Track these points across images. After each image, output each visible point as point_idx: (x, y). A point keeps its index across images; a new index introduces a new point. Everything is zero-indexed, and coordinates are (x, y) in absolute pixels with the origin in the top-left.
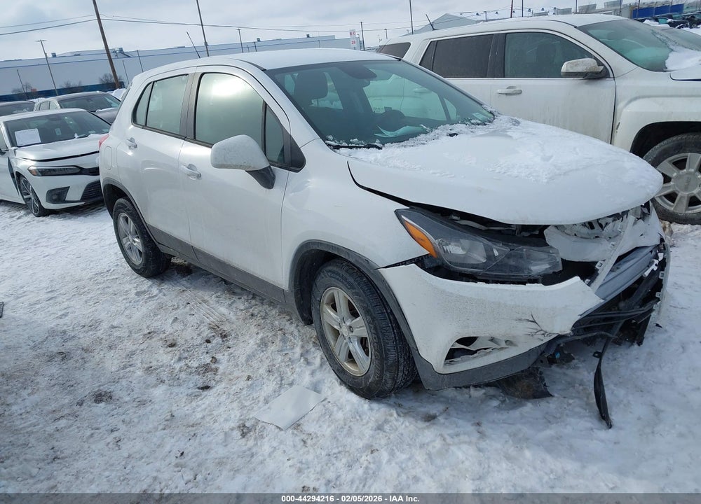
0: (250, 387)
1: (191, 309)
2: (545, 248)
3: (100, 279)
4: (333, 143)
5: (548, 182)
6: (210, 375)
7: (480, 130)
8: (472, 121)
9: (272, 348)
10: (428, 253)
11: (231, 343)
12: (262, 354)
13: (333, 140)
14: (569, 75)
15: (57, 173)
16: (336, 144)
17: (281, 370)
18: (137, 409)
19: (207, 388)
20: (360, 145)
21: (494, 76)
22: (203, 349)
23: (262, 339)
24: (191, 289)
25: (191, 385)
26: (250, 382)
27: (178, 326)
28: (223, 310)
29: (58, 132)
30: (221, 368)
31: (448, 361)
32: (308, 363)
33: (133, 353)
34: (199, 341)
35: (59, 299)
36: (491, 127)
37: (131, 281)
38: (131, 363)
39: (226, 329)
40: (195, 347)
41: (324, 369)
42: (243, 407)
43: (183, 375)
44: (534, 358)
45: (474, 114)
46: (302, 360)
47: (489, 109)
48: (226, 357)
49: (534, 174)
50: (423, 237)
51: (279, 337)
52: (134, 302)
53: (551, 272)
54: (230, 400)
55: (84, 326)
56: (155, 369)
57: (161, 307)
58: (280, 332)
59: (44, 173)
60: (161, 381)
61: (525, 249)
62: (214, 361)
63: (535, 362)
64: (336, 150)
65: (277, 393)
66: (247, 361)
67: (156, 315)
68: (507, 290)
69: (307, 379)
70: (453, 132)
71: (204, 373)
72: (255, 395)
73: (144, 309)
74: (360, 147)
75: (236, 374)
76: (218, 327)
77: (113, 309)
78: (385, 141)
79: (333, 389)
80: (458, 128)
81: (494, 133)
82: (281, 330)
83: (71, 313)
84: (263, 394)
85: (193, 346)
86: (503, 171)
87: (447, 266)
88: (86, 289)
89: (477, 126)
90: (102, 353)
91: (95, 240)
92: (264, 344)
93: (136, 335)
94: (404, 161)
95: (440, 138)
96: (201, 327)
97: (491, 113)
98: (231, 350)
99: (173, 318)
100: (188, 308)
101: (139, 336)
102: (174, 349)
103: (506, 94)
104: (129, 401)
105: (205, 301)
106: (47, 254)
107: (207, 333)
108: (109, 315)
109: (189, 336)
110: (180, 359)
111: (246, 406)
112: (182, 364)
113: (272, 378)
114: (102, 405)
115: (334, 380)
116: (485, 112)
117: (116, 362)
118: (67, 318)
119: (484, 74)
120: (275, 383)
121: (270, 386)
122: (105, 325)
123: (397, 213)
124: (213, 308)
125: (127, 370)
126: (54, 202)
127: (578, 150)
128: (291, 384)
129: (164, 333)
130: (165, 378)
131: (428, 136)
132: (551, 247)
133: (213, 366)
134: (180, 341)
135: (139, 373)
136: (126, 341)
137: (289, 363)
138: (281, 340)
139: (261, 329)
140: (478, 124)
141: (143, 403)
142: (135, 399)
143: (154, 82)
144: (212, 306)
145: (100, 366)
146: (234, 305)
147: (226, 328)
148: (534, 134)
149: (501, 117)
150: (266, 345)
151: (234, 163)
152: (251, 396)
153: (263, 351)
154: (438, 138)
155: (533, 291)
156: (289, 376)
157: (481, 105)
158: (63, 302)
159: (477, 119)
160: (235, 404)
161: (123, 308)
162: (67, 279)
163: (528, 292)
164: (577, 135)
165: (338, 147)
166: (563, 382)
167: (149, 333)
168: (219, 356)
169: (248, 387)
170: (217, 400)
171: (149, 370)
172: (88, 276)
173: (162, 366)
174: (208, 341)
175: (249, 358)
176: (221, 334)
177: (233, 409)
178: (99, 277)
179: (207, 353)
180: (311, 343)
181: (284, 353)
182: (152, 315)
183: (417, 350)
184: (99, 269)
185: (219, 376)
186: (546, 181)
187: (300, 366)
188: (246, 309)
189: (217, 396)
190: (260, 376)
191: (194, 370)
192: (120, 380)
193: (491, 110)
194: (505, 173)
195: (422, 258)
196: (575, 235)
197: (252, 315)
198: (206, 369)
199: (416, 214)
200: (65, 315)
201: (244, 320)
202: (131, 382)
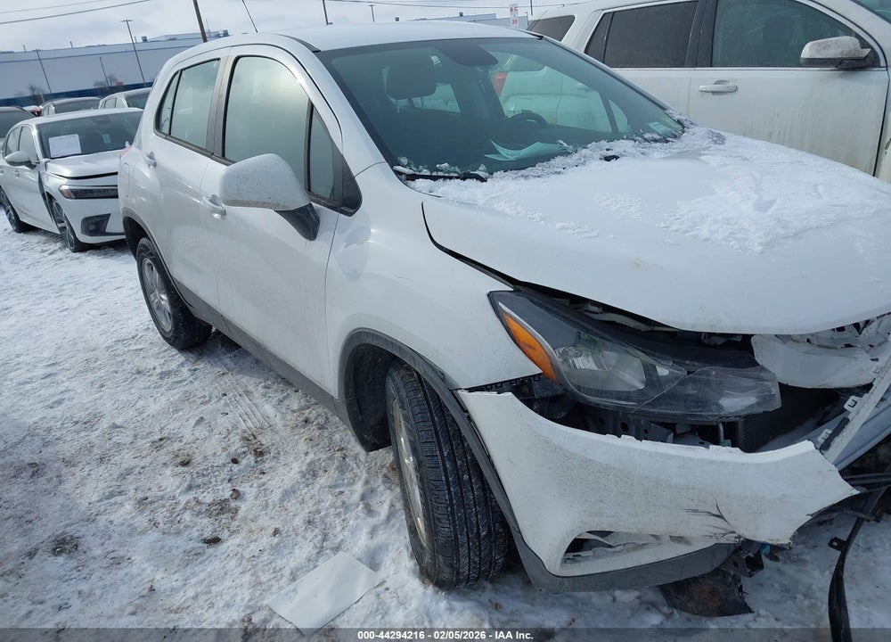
0: (276, 549)
1: (226, 405)
2: (750, 371)
3: (121, 348)
4: (407, 171)
5: (762, 252)
6: (224, 518)
7: (658, 151)
8: (647, 136)
9: (323, 480)
10: (540, 371)
11: (267, 465)
12: (306, 490)
13: (408, 165)
14: (812, 62)
15: (95, 195)
16: (411, 172)
17: (328, 520)
18: (107, 571)
19: (215, 541)
20: (452, 175)
21: (695, 65)
22: (224, 474)
23: (310, 464)
24: (235, 371)
25: (195, 534)
26: (276, 540)
27: (201, 432)
28: (269, 409)
29: (107, 139)
30: (243, 507)
31: (571, 555)
32: (369, 511)
33: (129, 471)
34: (223, 459)
35: (60, 377)
36: (676, 146)
37: (159, 353)
38: (122, 488)
39: (264, 442)
40: (215, 469)
41: (391, 524)
42: (257, 583)
43: (187, 517)
44: (721, 557)
45: (651, 125)
46: (361, 506)
47: (677, 117)
48: (254, 490)
49: (739, 236)
50: (533, 343)
51: (336, 463)
52: (154, 388)
53: (760, 410)
54: (240, 569)
55: (77, 423)
56: (151, 503)
57: (187, 397)
58: (338, 454)
59: (78, 194)
60: (155, 524)
61: (714, 372)
62: (234, 496)
63: (724, 564)
64: (410, 182)
65: (312, 563)
66: (282, 500)
67: (176, 411)
68: (672, 457)
69: (362, 542)
70: (610, 153)
71: (217, 515)
72: (279, 563)
73: (163, 399)
74: (451, 178)
75: (263, 522)
76: (255, 438)
77: (123, 397)
78: (493, 168)
79: (399, 563)
80: (619, 146)
81: (681, 155)
82: (341, 449)
83: (69, 400)
84: (292, 564)
85: (213, 466)
86: (683, 228)
87: (573, 394)
88: (98, 363)
89: (654, 144)
90: (87, 468)
91: (133, 289)
92: (312, 472)
93: (144, 441)
94: (517, 204)
95: (587, 163)
96: (232, 435)
97: (679, 122)
98: (265, 478)
99: (197, 418)
100: (222, 402)
101: (144, 443)
102: (186, 469)
103: (713, 92)
104: (100, 556)
105: (247, 393)
106: (66, 307)
107: (236, 446)
108: (116, 406)
109: (212, 448)
110: (190, 488)
111: (260, 583)
112: (190, 496)
113: (310, 535)
114: (61, 559)
115: (402, 548)
116: (668, 120)
117: (102, 485)
118: (59, 408)
119: (679, 63)
120: (312, 545)
121: (304, 550)
122: (105, 424)
123: (492, 297)
124: (255, 405)
125: (112, 500)
126: (91, 233)
127: (820, 188)
128: (336, 549)
129: (181, 441)
130: (160, 520)
131: (568, 160)
132: (763, 369)
133: (233, 504)
134: (198, 458)
135: (128, 507)
136: (126, 451)
137: (342, 510)
138: (337, 468)
139: (312, 447)
140: (656, 141)
141: (117, 562)
142: (108, 553)
143: (182, 71)
144: (255, 401)
145: (78, 491)
146: (287, 402)
147: (265, 440)
148: (745, 159)
149: (695, 129)
150: (315, 475)
151: (253, 198)
152: (273, 565)
153: (307, 486)
154: (584, 163)
155: (722, 462)
156: (339, 535)
157: (664, 109)
158: (63, 382)
159: (654, 132)
160: (247, 578)
161: (137, 395)
162: (80, 346)
163: (712, 462)
164: (821, 161)
165: (413, 177)
166: (776, 585)
167: (161, 440)
168: (244, 488)
169: (272, 548)
170: (223, 567)
171: (142, 502)
172: (107, 344)
173: (162, 498)
174: (235, 461)
175: (286, 495)
176: (255, 451)
177: (242, 585)
178: (120, 346)
179: (230, 480)
180: (380, 476)
181: (338, 490)
182: (171, 410)
183: (520, 532)
184: (123, 334)
185: (236, 523)
186: (760, 248)
187: (356, 517)
188: (301, 409)
189: (225, 559)
190: (294, 530)
191: (204, 508)
192: (98, 517)
193: (680, 117)
194: (686, 232)
195: (530, 380)
196: (808, 341)
197: (306, 421)
198: (222, 507)
199: (522, 301)
200: (59, 402)
201: (293, 428)
202: (111, 522)
